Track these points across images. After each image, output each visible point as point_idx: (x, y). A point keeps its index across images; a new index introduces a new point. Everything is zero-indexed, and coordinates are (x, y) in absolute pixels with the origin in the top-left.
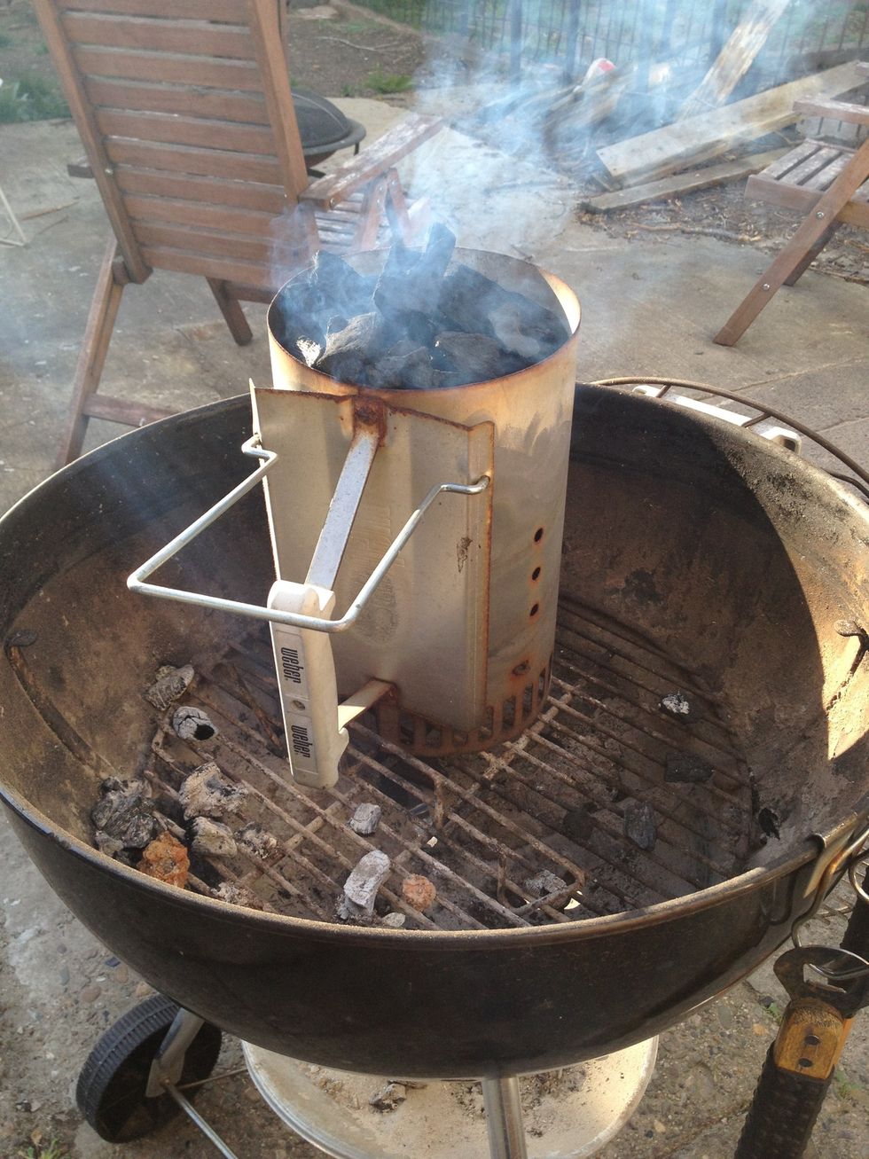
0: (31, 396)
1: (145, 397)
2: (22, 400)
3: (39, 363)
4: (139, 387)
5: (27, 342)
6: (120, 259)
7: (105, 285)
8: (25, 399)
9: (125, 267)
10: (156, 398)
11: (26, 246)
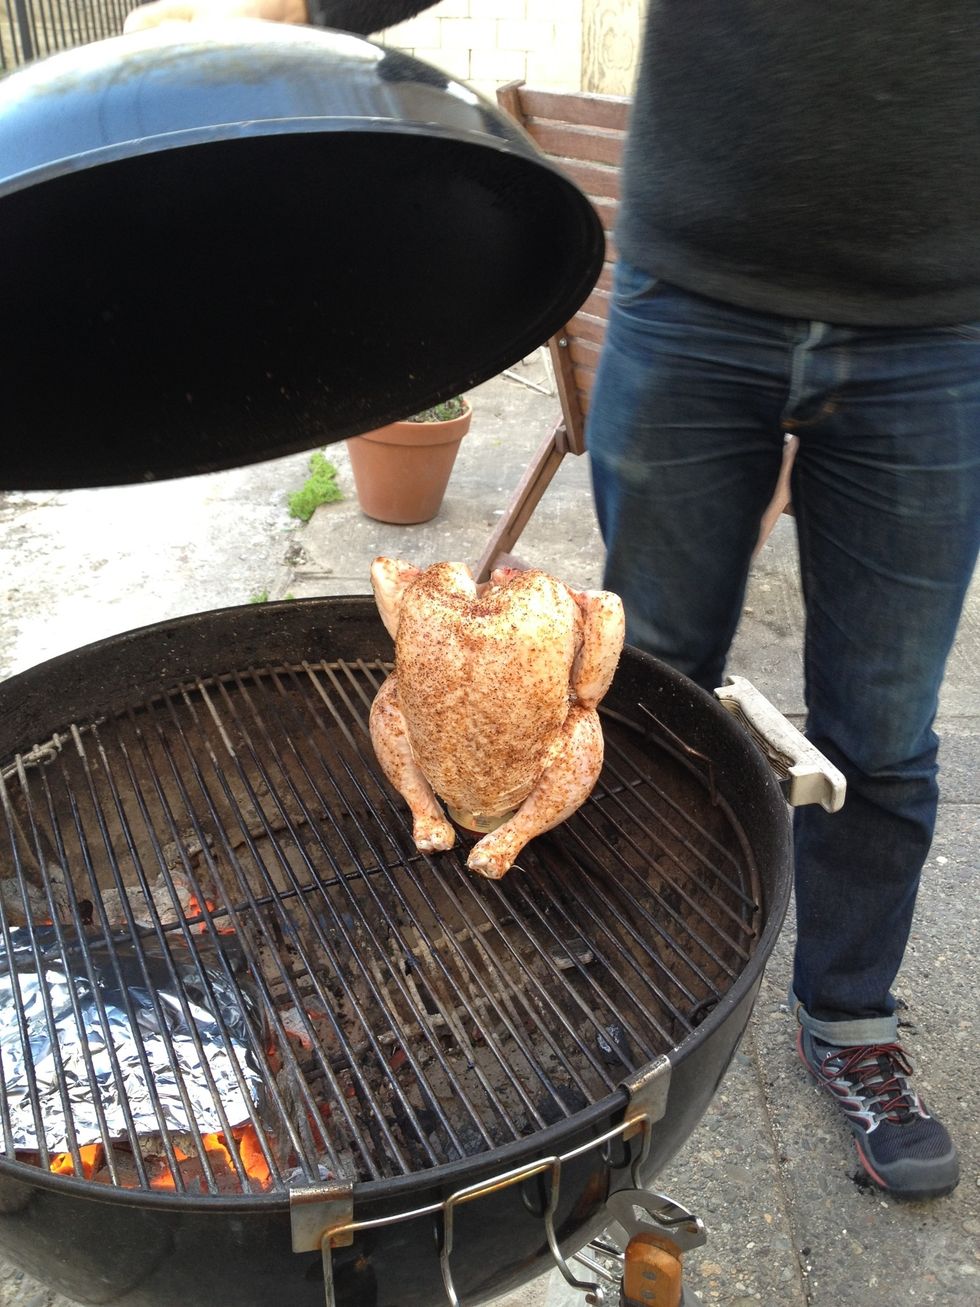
0: (471, 542)
1: (573, 565)
2: (461, 545)
3: (498, 512)
4: (573, 554)
5: (500, 489)
6: (564, 428)
7: (545, 450)
8: (465, 544)
9: (565, 436)
10: (583, 568)
11: (552, 395)
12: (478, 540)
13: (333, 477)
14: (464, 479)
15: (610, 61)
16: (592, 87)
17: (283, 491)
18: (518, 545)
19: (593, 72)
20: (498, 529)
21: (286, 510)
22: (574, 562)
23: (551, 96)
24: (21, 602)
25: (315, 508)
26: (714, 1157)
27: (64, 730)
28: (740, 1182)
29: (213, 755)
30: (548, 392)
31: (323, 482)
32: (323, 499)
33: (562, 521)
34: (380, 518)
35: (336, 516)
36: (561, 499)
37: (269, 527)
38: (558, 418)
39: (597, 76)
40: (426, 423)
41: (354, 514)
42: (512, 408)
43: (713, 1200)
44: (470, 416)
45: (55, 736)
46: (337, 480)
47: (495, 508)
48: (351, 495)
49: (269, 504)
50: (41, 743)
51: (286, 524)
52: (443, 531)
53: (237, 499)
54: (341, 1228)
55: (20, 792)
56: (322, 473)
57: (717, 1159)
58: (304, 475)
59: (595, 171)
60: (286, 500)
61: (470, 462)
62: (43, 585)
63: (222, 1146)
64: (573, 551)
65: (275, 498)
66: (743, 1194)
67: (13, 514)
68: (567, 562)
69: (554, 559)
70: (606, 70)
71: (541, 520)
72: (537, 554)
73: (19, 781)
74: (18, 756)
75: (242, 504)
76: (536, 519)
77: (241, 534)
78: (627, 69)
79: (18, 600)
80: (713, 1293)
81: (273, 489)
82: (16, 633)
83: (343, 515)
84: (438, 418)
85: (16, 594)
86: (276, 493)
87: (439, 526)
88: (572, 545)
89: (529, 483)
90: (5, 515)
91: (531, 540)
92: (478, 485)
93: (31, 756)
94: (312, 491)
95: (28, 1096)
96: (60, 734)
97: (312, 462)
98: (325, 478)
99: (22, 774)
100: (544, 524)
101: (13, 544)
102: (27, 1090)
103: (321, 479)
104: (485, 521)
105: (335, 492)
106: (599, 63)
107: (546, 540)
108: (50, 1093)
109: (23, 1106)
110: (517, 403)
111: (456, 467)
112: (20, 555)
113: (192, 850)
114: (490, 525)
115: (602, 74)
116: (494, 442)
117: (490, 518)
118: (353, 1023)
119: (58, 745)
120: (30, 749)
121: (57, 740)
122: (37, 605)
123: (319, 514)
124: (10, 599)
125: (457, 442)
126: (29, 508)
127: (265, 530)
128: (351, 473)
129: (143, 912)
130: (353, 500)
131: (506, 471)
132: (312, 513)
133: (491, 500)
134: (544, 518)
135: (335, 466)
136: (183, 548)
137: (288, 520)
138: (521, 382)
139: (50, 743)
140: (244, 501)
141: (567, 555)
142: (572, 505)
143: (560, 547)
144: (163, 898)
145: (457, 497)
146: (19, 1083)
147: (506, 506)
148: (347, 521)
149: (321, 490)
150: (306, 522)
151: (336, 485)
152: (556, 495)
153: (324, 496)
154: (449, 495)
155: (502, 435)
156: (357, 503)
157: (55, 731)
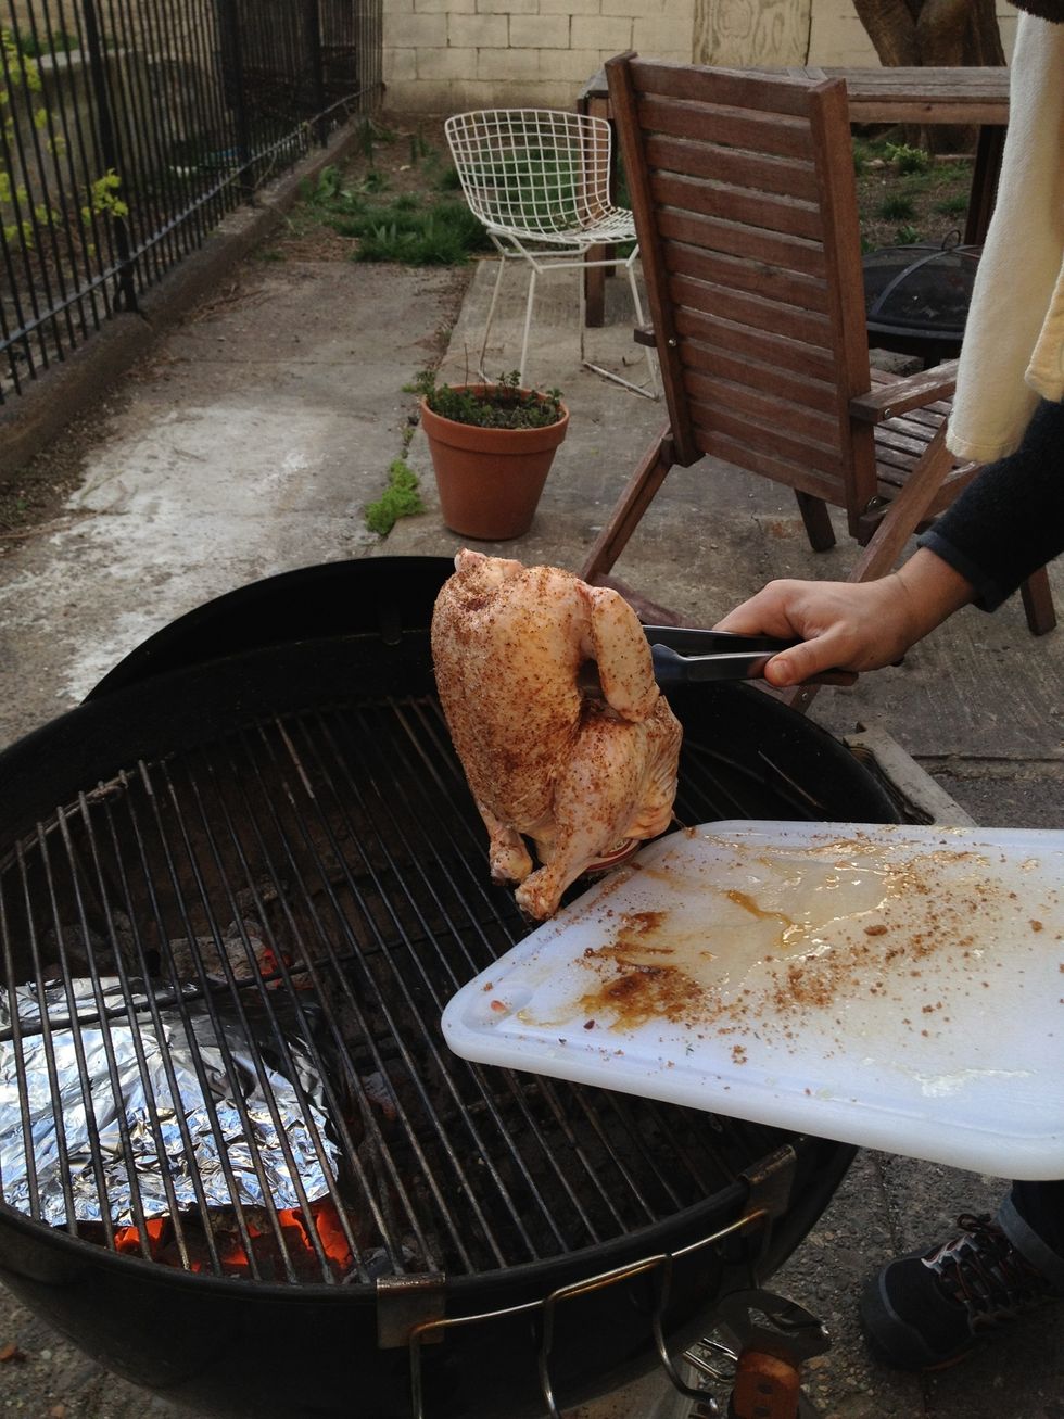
1: (677, 588)
4: (677, 576)
5: (598, 503)
7: (649, 461)
9: (673, 445)
11: (657, 399)
12: (573, 558)
13: (414, 487)
14: (559, 491)
15: (726, 28)
16: (705, 57)
17: (360, 502)
18: (617, 564)
19: (707, 41)
20: (595, 548)
21: (363, 522)
22: (679, 584)
23: (666, 69)
24: (78, 619)
25: (395, 520)
26: (825, 1239)
27: (130, 765)
28: (853, 1269)
29: (290, 797)
30: (652, 396)
31: (404, 493)
32: (404, 512)
33: (665, 539)
34: (465, 533)
35: (417, 531)
36: (665, 514)
37: (344, 541)
38: (665, 426)
39: (711, 45)
40: (518, 430)
41: (438, 528)
42: (612, 413)
43: (824, 1286)
44: (566, 422)
45: (122, 772)
46: (419, 490)
47: (592, 523)
48: (434, 507)
49: (345, 516)
50: (106, 780)
51: (363, 538)
52: (535, 548)
53: (311, 510)
54: (432, 1324)
55: (84, 830)
56: (403, 483)
57: (829, 1241)
58: (383, 485)
59: (712, 152)
60: (364, 512)
61: (565, 473)
62: (102, 600)
63: (297, 1222)
64: (678, 572)
65: (350, 511)
66: (856, 1280)
67: (70, 522)
68: (670, 584)
69: (656, 581)
70: (721, 39)
71: (642, 538)
72: (637, 575)
73: (83, 821)
74: (81, 793)
75: (316, 516)
76: (637, 536)
77: (314, 547)
78: (744, 38)
79: (75, 616)
80: (822, 1388)
81: (350, 500)
82: (73, 651)
83: (425, 529)
84: (532, 424)
85: (73, 609)
86: (353, 504)
87: (530, 543)
88: (675, 566)
89: (631, 498)
90: (62, 523)
91: (631, 560)
92: (574, 497)
93: (95, 793)
94: (392, 502)
95: (91, 1164)
96: (126, 771)
97: (392, 470)
98: (406, 489)
99: (85, 813)
100: (645, 542)
101: (70, 555)
102: (90, 1157)
103: (402, 490)
104: (581, 539)
105: (416, 504)
106: (714, 31)
107: (648, 559)
108: (114, 1162)
109: (85, 1174)
110: (618, 407)
111: (550, 477)
112: (78, 567)
113: (266, 897)
114: (585, 542)
115: (717, 43)
116: (592, 450)
117: (586, 534)
118: (438, 1089)
119: (125, 782)
120: (95, 787)
121: (123, 777)
122: (96, 622)
123: (400, 526)
124: (65, 615)
125: (553, 451)
126: (87, 516)
127: (341, 544)
128: (435, 483)
129: (215, 964)
130: (437, 512)
131: (604, 483)
132: (391, 526)
133: (587, 514)
134: (646, 535)
135: (417, 475)
136: (253, 562)
137: (366, 533)
138: (622, 385)
139: (117, 780)
140: (317, 512)
141: (670, 576)
142: (677, 522)
143: (663, 567)
144: (236, 950)
145: (551, 511)
146: (82, 1150)
147: (605, 521)
148: (430, 536)
149: (402, 502)
150: (384, 536)
151: (418, 496)
152: (660, 510)
153: (405, 507)
154: (541, 509)
155: (602, 443)
156: (441, 516)
157: (121, 768)
